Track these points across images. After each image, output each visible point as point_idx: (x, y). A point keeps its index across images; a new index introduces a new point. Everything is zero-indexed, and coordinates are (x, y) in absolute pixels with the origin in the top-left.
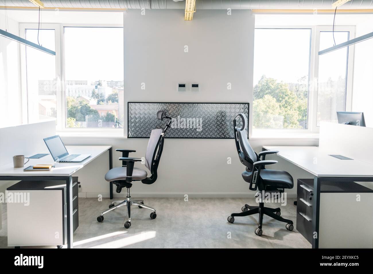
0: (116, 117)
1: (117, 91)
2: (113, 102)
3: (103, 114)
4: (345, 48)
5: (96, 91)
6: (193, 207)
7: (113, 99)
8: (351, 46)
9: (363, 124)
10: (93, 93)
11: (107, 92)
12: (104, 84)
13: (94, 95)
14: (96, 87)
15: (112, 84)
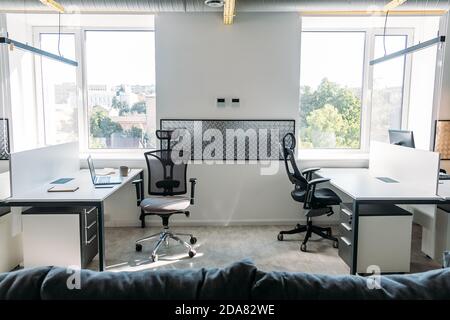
0: (144, 131)
1: (143, 99)
2: (139, 113)
3: (127, 128)
4: (403, 57)
5: (118, 98)
6: (233, 235)
7: (139, 108)
8: (408, 55)
9: (413, 145)
10: (114, 101)
11: (132, 100)
12: (128, 89)
13: (115, 104)
14: (118, 94)
15: (137, 90)
